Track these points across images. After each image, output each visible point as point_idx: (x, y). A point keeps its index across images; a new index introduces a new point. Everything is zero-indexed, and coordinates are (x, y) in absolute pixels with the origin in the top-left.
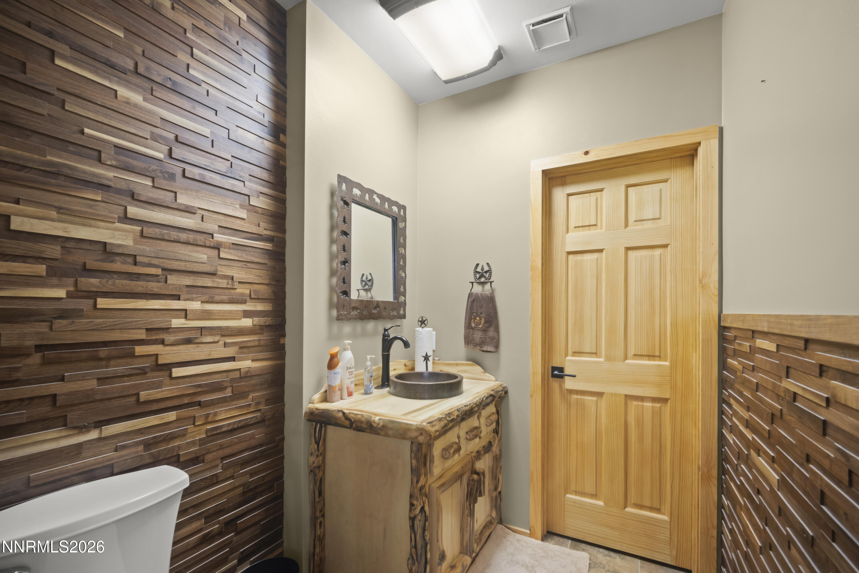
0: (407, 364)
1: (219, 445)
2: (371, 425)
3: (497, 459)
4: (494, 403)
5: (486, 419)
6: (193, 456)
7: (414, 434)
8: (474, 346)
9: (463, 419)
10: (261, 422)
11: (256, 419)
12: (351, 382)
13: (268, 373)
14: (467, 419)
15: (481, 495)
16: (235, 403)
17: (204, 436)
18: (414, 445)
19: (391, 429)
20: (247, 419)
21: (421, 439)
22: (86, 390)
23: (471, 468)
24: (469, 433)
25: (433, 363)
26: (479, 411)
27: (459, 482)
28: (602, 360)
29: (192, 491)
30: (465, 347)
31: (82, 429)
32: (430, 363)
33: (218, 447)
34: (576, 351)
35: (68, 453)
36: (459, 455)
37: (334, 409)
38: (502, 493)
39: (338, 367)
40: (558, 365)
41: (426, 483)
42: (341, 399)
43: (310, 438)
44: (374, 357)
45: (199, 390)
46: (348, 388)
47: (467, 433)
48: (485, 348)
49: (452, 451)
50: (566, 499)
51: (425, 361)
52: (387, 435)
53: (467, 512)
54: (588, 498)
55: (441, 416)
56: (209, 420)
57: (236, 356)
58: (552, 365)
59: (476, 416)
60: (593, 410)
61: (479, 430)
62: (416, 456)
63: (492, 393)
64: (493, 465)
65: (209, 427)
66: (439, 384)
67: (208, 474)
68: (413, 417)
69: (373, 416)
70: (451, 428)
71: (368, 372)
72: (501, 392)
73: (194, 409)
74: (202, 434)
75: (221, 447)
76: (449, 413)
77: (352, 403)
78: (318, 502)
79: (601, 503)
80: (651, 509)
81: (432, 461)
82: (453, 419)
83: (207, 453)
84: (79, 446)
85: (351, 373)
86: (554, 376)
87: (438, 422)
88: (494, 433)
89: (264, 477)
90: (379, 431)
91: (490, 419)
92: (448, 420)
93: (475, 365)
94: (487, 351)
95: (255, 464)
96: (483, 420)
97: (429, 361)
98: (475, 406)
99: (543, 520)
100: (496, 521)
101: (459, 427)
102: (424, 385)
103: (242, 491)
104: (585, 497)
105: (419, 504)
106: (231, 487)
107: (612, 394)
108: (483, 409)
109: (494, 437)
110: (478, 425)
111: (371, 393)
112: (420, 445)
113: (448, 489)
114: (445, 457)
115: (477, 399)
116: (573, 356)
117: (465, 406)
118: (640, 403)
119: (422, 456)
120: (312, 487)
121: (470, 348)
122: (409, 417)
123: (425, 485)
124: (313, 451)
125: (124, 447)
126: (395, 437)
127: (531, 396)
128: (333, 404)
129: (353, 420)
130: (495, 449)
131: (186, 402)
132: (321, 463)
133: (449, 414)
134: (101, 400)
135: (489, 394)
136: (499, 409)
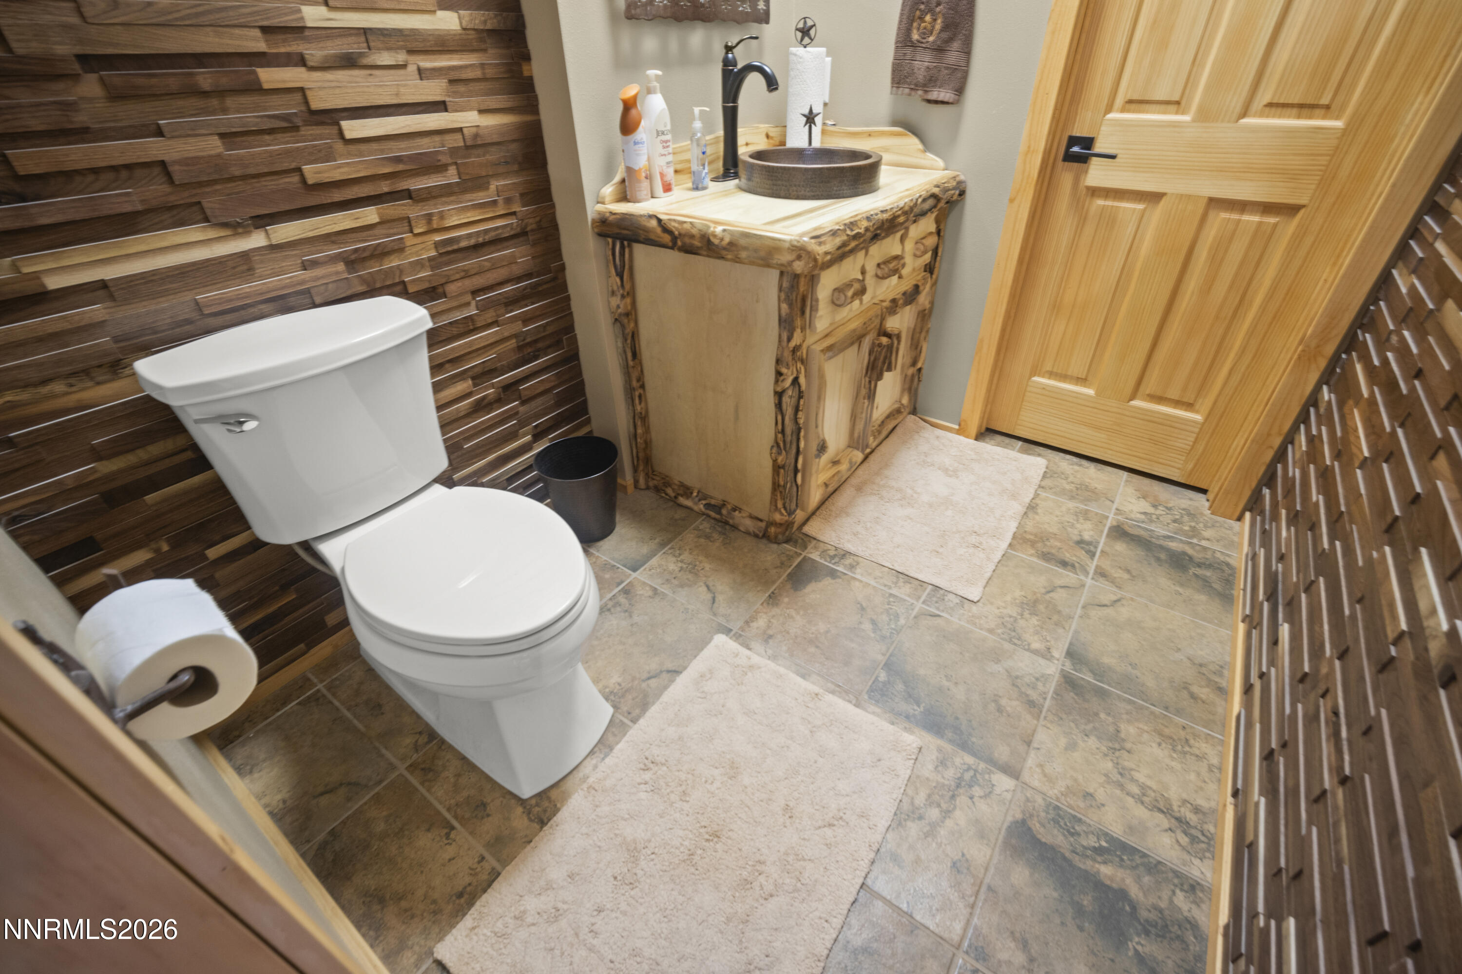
0: (771, 134)
1: (464, 271)
2: (709, 242)
3: (924, 316)
4: (934, 215)
5: (916, 243)
6: (426, 285)
7: (785, 258)
8: (912, 89)
9: (875, 237)
10: (520, 235)
11: (512, 229)
12: (668, 163)
13: (514, 141)
14: (884, 238)
15: (889, 369)
16: (468, 196)
17: (433, 253)
18: (785, 279)
19: (745, 248)
20: (497, 228)
21: (799, 267)
22: (210, 156)
23: (878, 326)
24: (882, 266)
25: (823, 132)
26: (906, 224)
27: (855, 347)
28: (1187, 118)
29: (441, 339)
30: (891, 93)
31: (237, 228)
32: (816, 130)
33: (463, 274)
34: (1135, 97)
35: (234, 268)
36: (861, 302)
37: (642, 213)
38: (924, 372)
39: (641, 129)
40: (1085, 134)
41: (804, 341)
42: (652, 197)
43: (608, 266)
44: (708, 109)
45: (400, 167)
46: (662, 175)
47: (879, 265)
48: (934, 95)
49: (850, 293)
50: (1030, 383)
51: (807, 127)
52: (737, 260)
53: (864, 392)
54: (1070, 383)
55: (837, 227)
56: (435, 226)
57: (447, 99)
58: (1070, 134)
59: (899, 235)
60: (1130, 230)
61: (902, 262)
62: (787, 297)
63: (936, 190)
64: (915, 325)
65: (438, 238)
66: (834, 168)
67: (458, 316)
68: (784, 227)
69: (712, 225)
70: (852, 251)
71: (698, 145)
72: (953, 192)
73: (403, 205)
74: (430, 250)
75: (467, 275)
76: (851, 223)
77: (671, 204)
78: (633, 367)
79: (1091, 392)
80: (1177, 403)
81: (814, 309)
82: (858, 233)
83: (447, 283)
84: (245, 256)
85: (665, 144)
86: (1069, 157)
87: (831, 238)
88: (925, 271)
89: (544, 327)
90: (724, 253)
91: (923, 244)
92: (848, 235)
93: (906, 135)
94: (936, 102)
95: (527, 306)
96: (909, 245)
97: (815, 124)
98: (900, 212)
99: (984, 413)
100: (908, 410)
101: (867, 254)
102: (806, 170)
103: (515, 345)
104: (1064, 382)
105: (790, 373)
106: (497, 338)
107: (1182, 195)
108: (915, 221)
109: (924, 278)
110: (899, 253)
111: (704, 188)
112: (796, 276)
113: (837, 354)
114: (838, 303)
115: (907, 200)
116: (1123, 110)
117: (882, 212)
118: (1235, 216)
119: (799, 297)
120: (620, 344)
121: (902, 94)
122: (778, 227)
123: (800, 346)
124: (615, 288)
125: (315, 263)
126: (752, 263)
127: (1012, 201)
128: (637, 205)
129: (676, 233)
130: (923, 299)
131: (386, 189)
132: (629, 308)
133: (852, 225)
134: (244, 178)
135: (929, 194)
136: (942, 227)
